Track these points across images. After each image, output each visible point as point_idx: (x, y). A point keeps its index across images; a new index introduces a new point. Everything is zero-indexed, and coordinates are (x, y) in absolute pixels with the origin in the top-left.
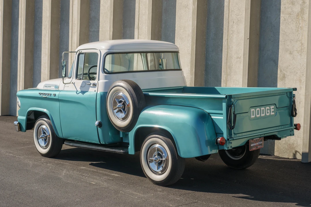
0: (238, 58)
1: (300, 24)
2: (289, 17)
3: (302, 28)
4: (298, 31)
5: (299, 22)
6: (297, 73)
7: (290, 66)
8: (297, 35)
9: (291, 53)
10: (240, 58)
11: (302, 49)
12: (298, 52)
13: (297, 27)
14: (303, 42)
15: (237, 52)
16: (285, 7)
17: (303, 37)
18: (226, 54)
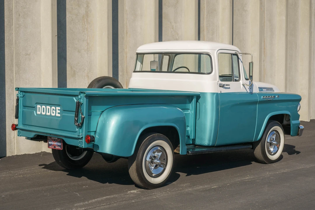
0: (27, 55)
1: (85, 26)
2: (76, 17)
3: (87, 29)
4: (84, 32)
5: (84, 23)
6: (85, 70)
7: (79, 63)
8: (84, 35)
9: (79, 52)
10: (29, 55)
11: (88, 48)
12: (85, 51)
13: (83, 27)
14: (89, 42)
15: (25, 48)
16: (72, 8)
17: (88, 38)
18: (12, 50)
